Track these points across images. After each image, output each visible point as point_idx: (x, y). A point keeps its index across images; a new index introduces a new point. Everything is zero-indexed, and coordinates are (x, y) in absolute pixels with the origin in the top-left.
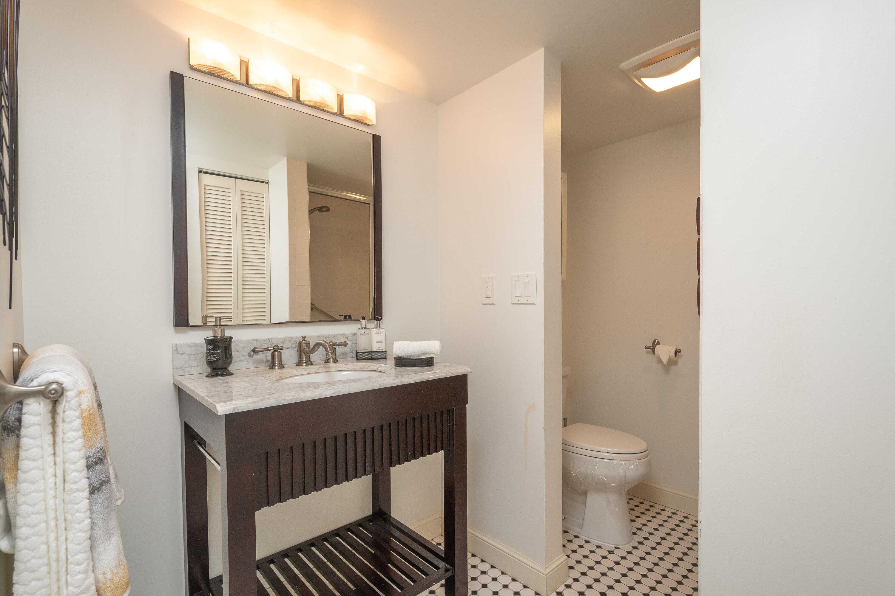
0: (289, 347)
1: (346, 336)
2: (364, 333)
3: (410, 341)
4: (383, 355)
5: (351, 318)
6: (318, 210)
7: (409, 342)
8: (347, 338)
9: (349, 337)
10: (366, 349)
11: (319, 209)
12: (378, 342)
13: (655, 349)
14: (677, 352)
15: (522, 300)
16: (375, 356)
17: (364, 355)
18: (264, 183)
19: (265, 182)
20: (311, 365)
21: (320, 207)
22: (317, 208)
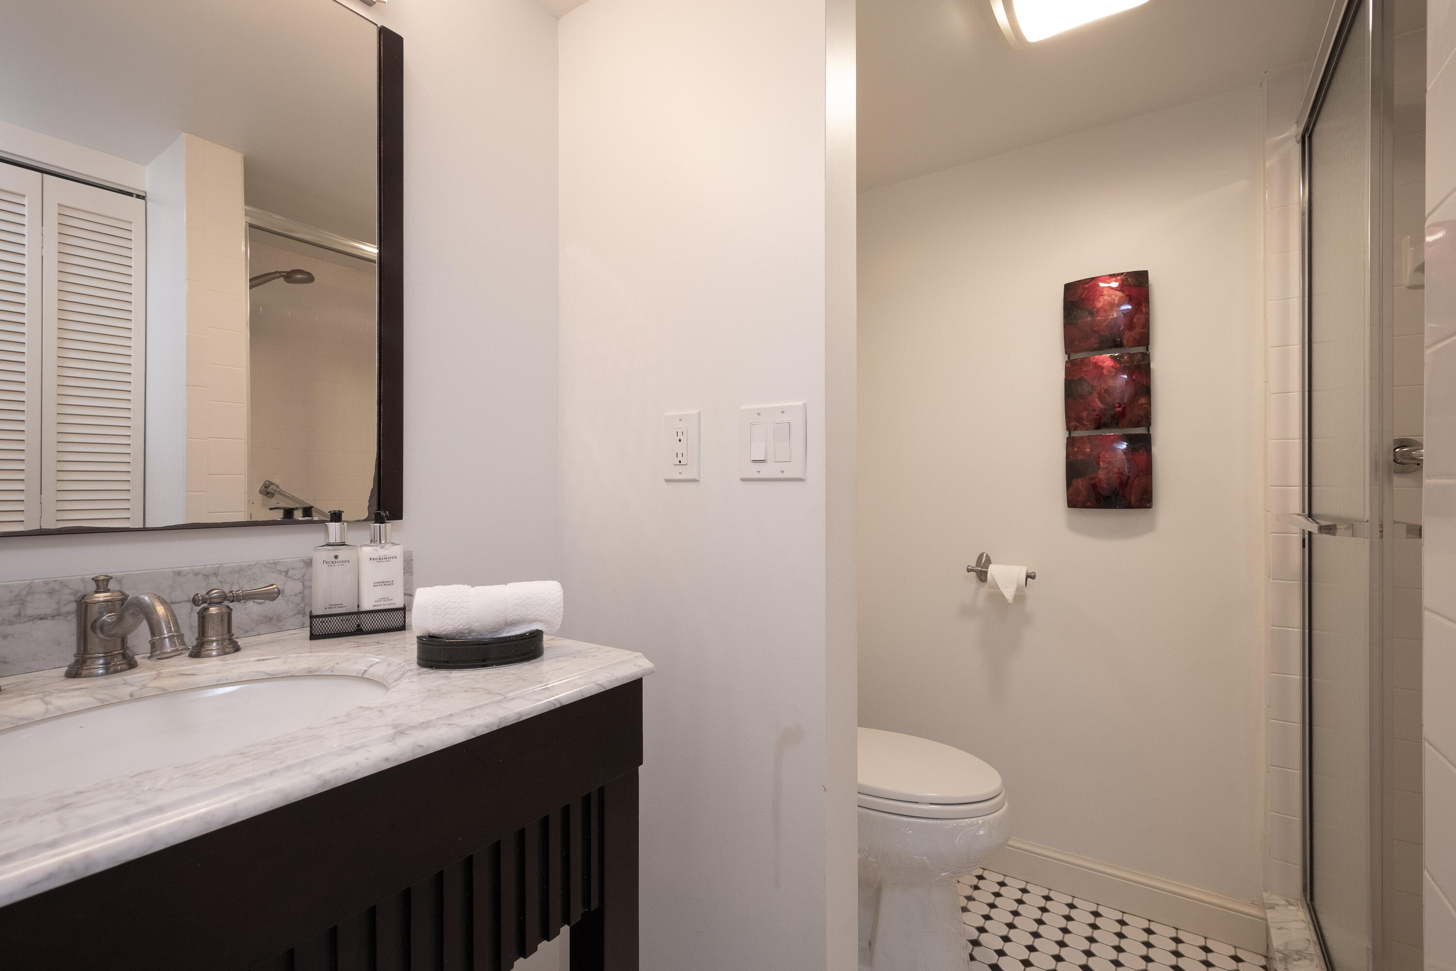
0: (49, 611)
1: (284, 569)
2: (334, 560)
3: (468, 584)
4: (396, 620)
5: (310, 516)
6: (283, 276)
7: (466, 588)
8: (287, 572)
9: (293, 569)
10: (340, 606)
11: (285, 274)
12: (377, 584)
13: (987, 572)
14: (1030, 576)
15: (766, 471)
16: (367, 623)
17: (336, 625)
18: (132, 196)
19: (135, 196)
20: (129, 669)
21: (289, 270)
22: (280, 272)
